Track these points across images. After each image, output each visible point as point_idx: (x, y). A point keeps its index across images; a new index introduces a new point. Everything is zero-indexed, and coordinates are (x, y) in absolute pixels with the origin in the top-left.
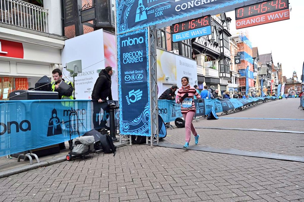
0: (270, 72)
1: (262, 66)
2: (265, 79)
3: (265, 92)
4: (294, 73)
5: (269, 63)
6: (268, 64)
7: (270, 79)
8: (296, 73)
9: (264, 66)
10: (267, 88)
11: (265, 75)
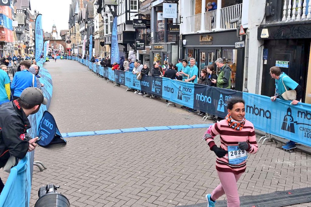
0: (27, 22)
1: (18, 12)
2: (23, 31)
3: (23, 49)
4: (53, 27)
5: (27, 9)
6: (25, 10)
7: (28, 31)
8: (55, 27)
9: (20, 12)
10: (25, 44)
11: (22, 25)
